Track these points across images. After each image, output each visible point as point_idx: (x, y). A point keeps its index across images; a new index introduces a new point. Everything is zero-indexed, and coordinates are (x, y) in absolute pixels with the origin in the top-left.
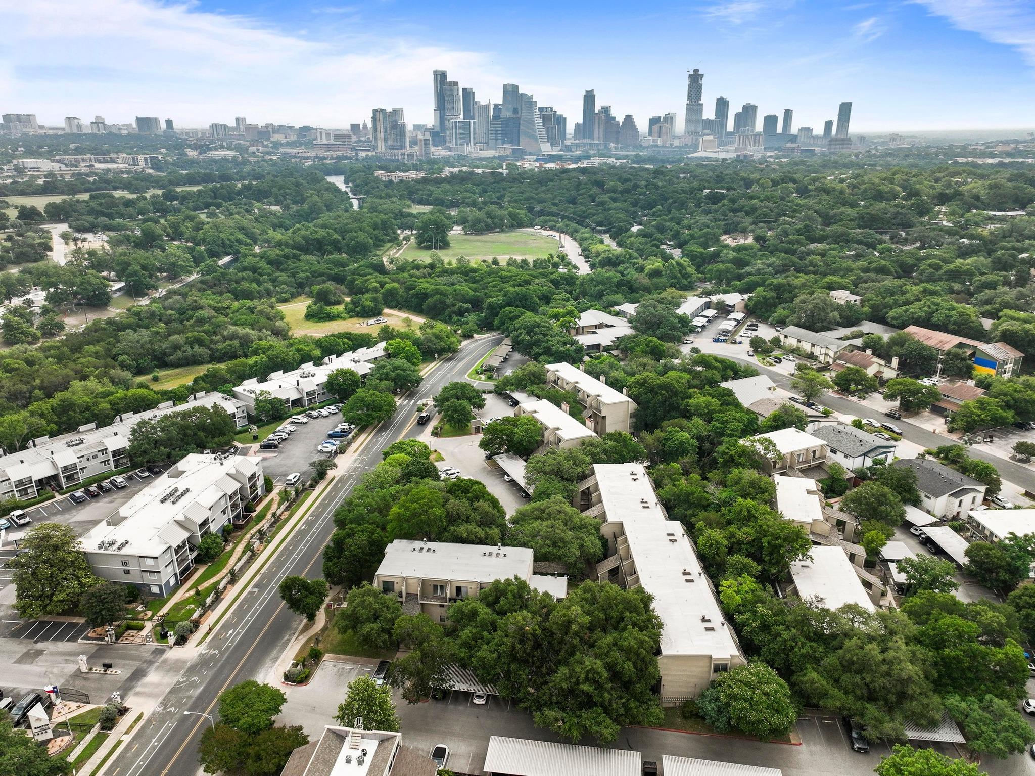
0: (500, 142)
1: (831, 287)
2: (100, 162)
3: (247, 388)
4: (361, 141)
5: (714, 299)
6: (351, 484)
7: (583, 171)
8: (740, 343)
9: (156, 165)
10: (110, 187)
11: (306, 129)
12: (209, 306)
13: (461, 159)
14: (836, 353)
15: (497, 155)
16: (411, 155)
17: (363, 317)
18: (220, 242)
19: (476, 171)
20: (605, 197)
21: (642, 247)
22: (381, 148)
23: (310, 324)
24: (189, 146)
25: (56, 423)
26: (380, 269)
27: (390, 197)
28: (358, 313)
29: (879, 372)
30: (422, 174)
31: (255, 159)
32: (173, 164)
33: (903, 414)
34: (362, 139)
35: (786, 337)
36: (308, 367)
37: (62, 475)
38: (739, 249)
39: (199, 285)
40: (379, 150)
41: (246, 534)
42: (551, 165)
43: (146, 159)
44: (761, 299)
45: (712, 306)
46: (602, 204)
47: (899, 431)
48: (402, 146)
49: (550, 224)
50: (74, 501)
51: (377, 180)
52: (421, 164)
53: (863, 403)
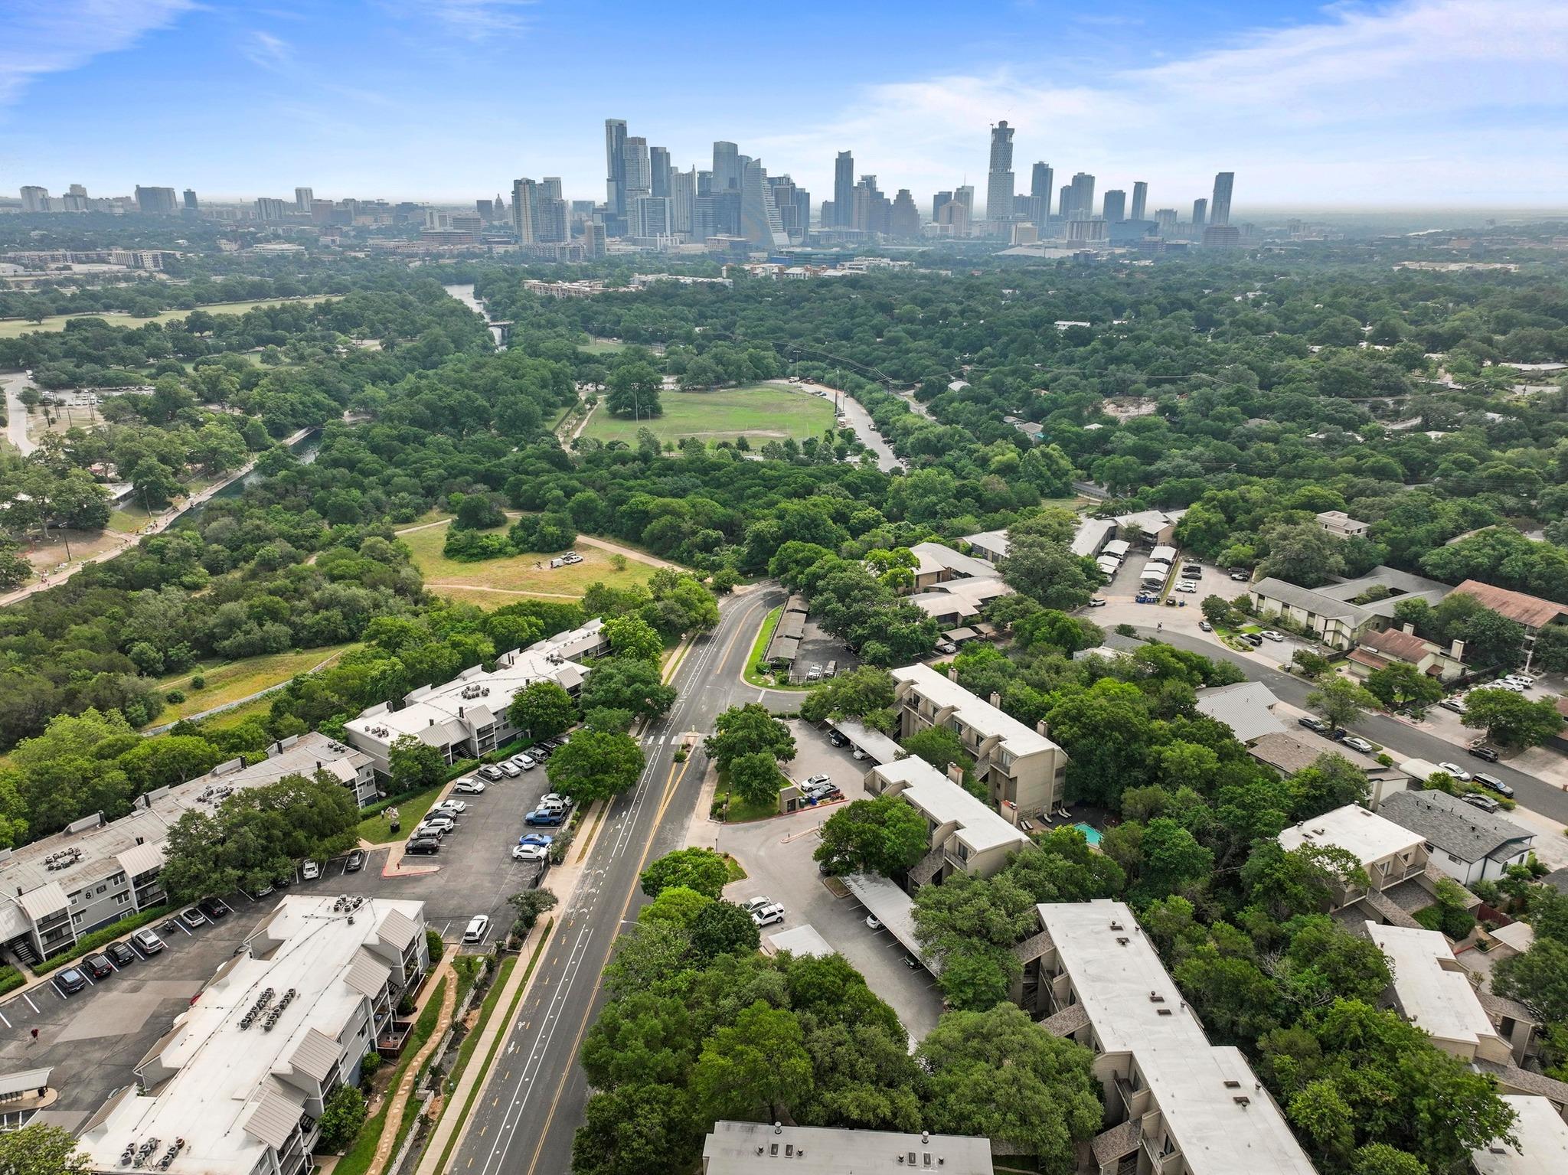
0: (710, 230)
1: (1315, 506)
2: (81, 262)
3: (373, 726)
4: (494, 227)
5: (1124, 521)
6: (586, 935)
7: (853, 282)
8: (1182, 605)
9: (171, 267)
10: (99, 306)
11: (407, 208)
12: (282, 535)
13: (654, 261)
14: (1354, 630)
15: (706, 251)
16: (575, 252)
17: (541, 551)
18: (287, 408)
19: (683, 279)
20: (897, 331)
21: (974, 419)
22: (528, 239)
23: (453, 566)
24: (225, 235)
25: (25, 816)
26: (560, 462)
27: (554, 326)
28: (534, 545)
29: (1434, 666)
30: (598, 288)
31: (331, 258)
32: (200, 267)
33: (1500, 750)
34: (496, 223)
35: (1261, 597)
36: (475, 676)
37: (38, 934)
38: (1138, 427)
39: (261, 493)
40: (525, 242)
41: (403, 1070)
42: (796, 270)
43: (155, 258)
44: (1201, 524)
45: (1118, 533)
46: (894, 341)
47: (1508, 790)
48: (560, 237)
49: (815, 373)
50: (64, 989)
51: (529, 295)
52: (594, 268)
53: (1424, 727)
